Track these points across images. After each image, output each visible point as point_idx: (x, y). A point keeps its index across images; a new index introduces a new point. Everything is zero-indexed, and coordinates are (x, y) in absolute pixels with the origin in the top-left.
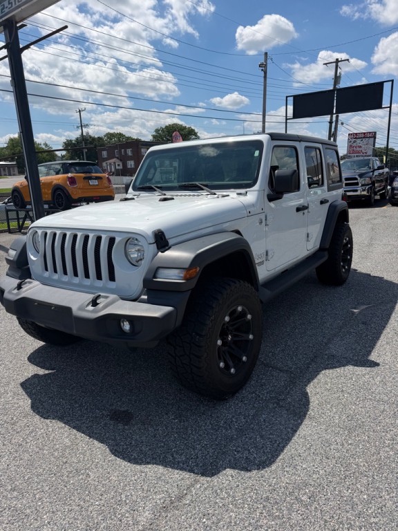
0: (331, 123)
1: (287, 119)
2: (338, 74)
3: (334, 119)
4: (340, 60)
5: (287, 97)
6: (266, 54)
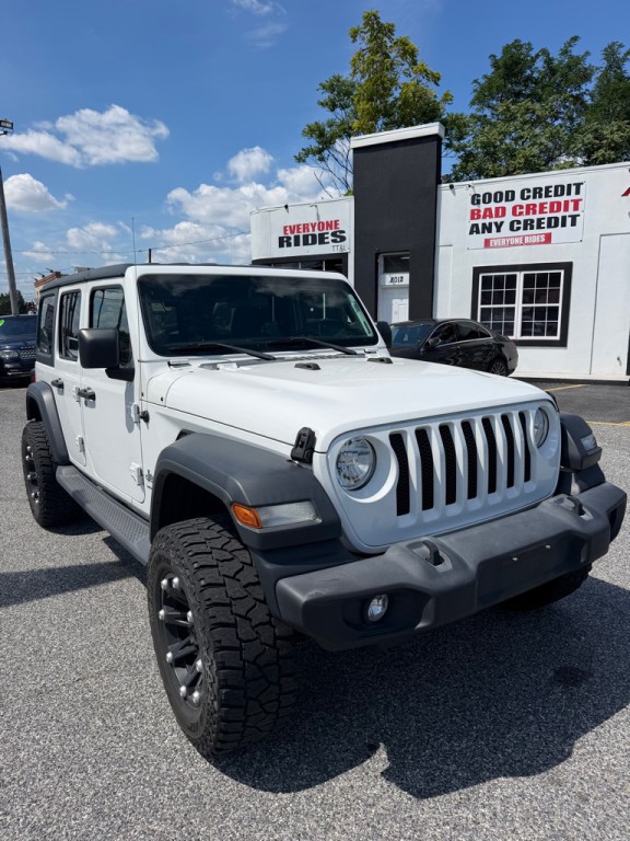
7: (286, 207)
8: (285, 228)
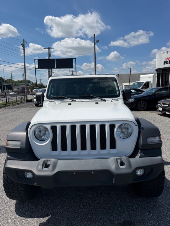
0: (49, 72)
1: (35, 69)
2: (50, 53)
3: (50, 71)
4: (50, 48)
5: (35, 59)
6: (24, 40)
7: (167, 52)
8: (166, 58)
